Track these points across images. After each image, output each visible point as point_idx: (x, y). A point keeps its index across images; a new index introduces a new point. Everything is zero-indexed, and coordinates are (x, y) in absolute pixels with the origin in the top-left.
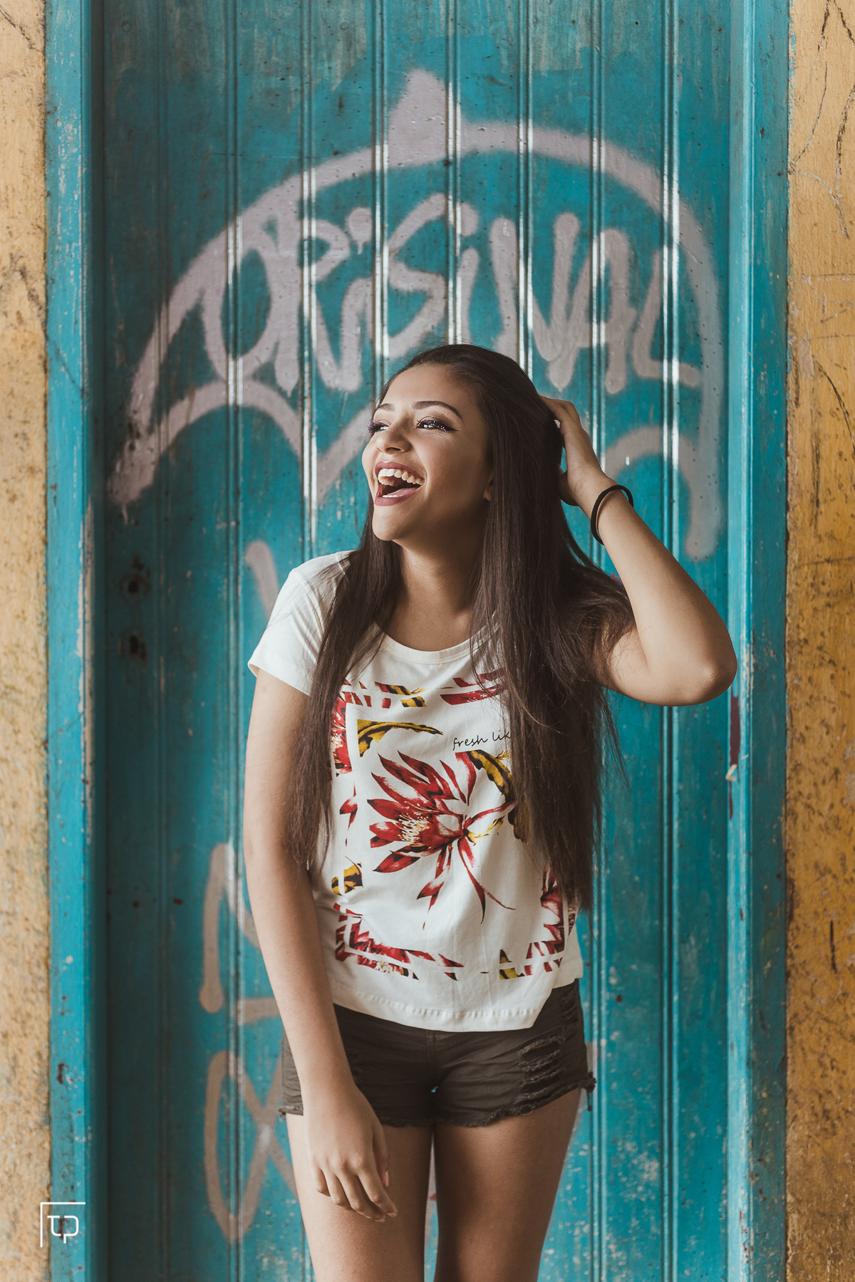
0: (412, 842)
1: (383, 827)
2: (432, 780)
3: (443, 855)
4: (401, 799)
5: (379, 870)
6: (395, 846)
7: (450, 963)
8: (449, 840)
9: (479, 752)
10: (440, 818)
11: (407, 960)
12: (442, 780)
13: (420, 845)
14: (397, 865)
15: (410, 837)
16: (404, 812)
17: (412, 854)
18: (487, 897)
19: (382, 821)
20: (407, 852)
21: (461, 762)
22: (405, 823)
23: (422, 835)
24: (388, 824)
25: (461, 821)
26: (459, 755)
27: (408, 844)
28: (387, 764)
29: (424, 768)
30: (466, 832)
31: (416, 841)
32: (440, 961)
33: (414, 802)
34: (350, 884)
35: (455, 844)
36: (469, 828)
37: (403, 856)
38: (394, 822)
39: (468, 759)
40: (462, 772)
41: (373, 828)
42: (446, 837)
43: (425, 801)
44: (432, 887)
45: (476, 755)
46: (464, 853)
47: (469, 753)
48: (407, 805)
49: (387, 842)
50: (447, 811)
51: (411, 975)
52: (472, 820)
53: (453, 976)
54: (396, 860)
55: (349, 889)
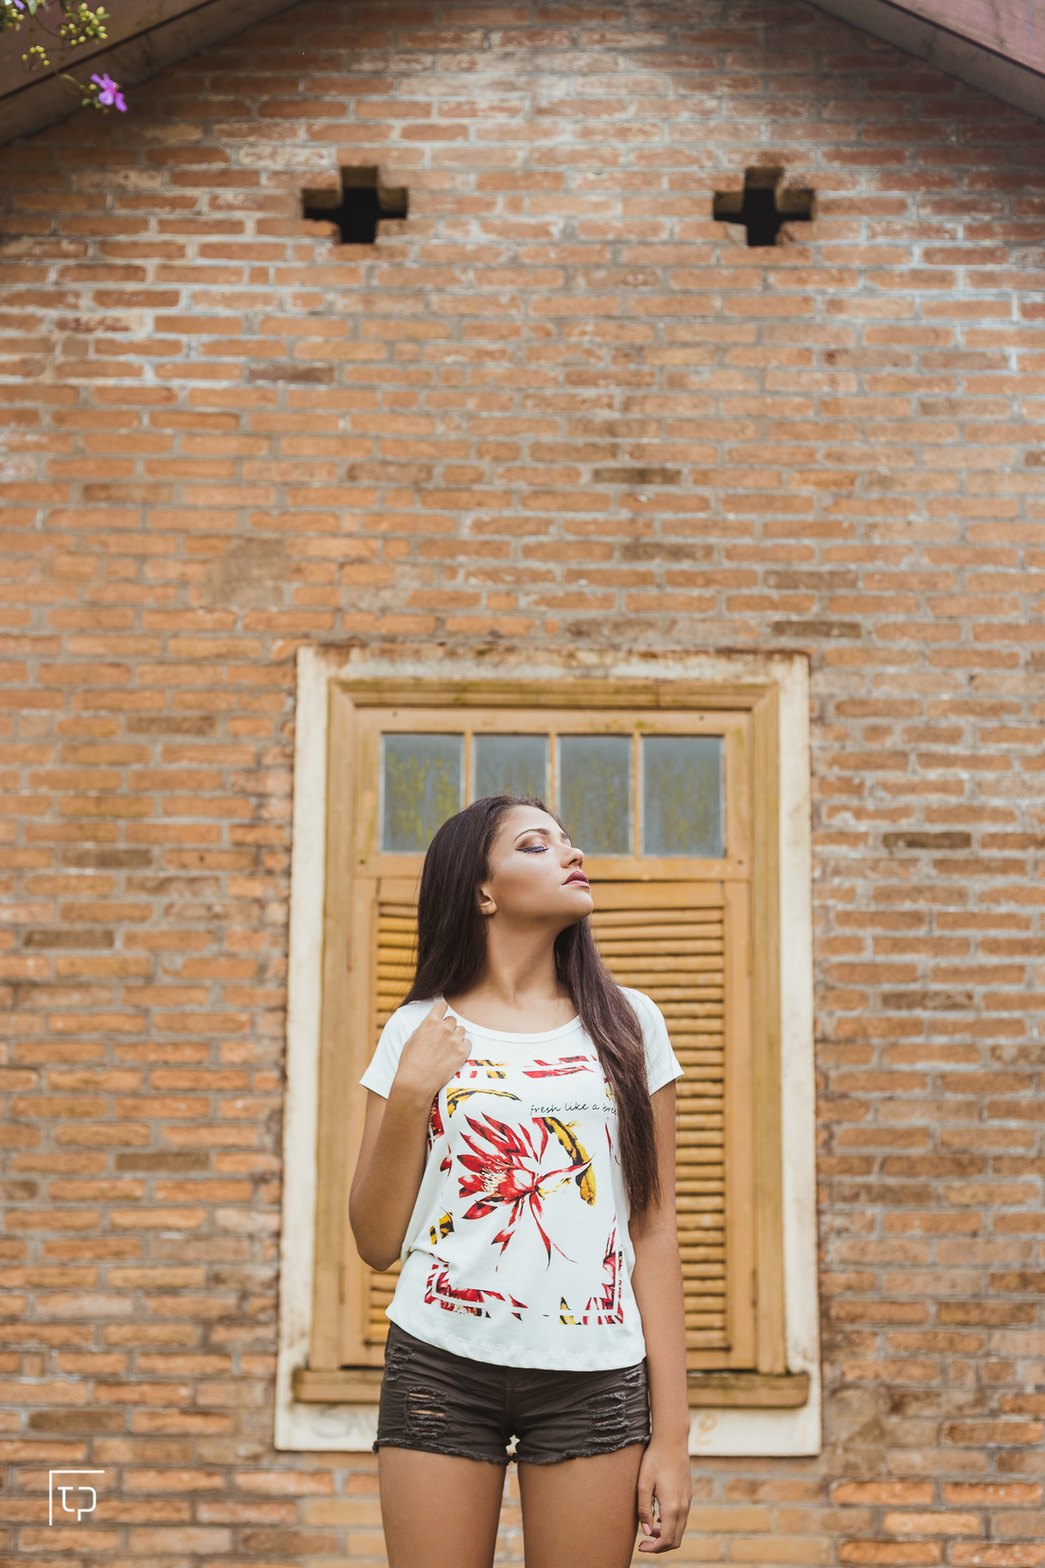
0: (492, 1193)
1: (470, 1180)
2: (511, 1139)
3: (516, 1206)
4: (484, 1155)
5: (466, 1217)
6: (479, 1196)
7: (518, 1304)
8: (522, 1194)
9: (553, 1119)
10: (515, 1173)
11: (481, 1300)
12: (519, 1140)
13: (499, 1195)
14: (479, 1213)
15: (491, 1189)
16: (487, 1166)
17: (492, 1203)
18: (552, 1248)
19: (468, 1175)
20: (488, 1201)
21: (537, 1126)
22: (487, 1175)
23: (501, 1188)
24: (474, 1176)
25: (533, 1178)
26: (535, 1120)
27: (488, 1194)
28: (473, 1124)
29: (503, 1128)
30: (537, 1188)
31: (497, 1192)
32: (509, 1300)
33: (495, 1158)
34: (445, 1230)
35: (527, 1197)
36: (540, 1185)
37: (484, 1205)
38: (478, 1175)
39: (542, 1124)
40: (536, 1133)
41: (461, 1180)
42: (520, 1191)
43: (504, 1157)
44: (505, 1234)
45: (549, 1121)
46: (534, 1206)
47: (544, 1119)
48: (489, 1160)
49: (472, 1193)
50: (522, 1167)
51: (484, 1314)
52: (542, 1179)
53: (518, 1316)
54: (479, 1209)
55: (444, 1235)
